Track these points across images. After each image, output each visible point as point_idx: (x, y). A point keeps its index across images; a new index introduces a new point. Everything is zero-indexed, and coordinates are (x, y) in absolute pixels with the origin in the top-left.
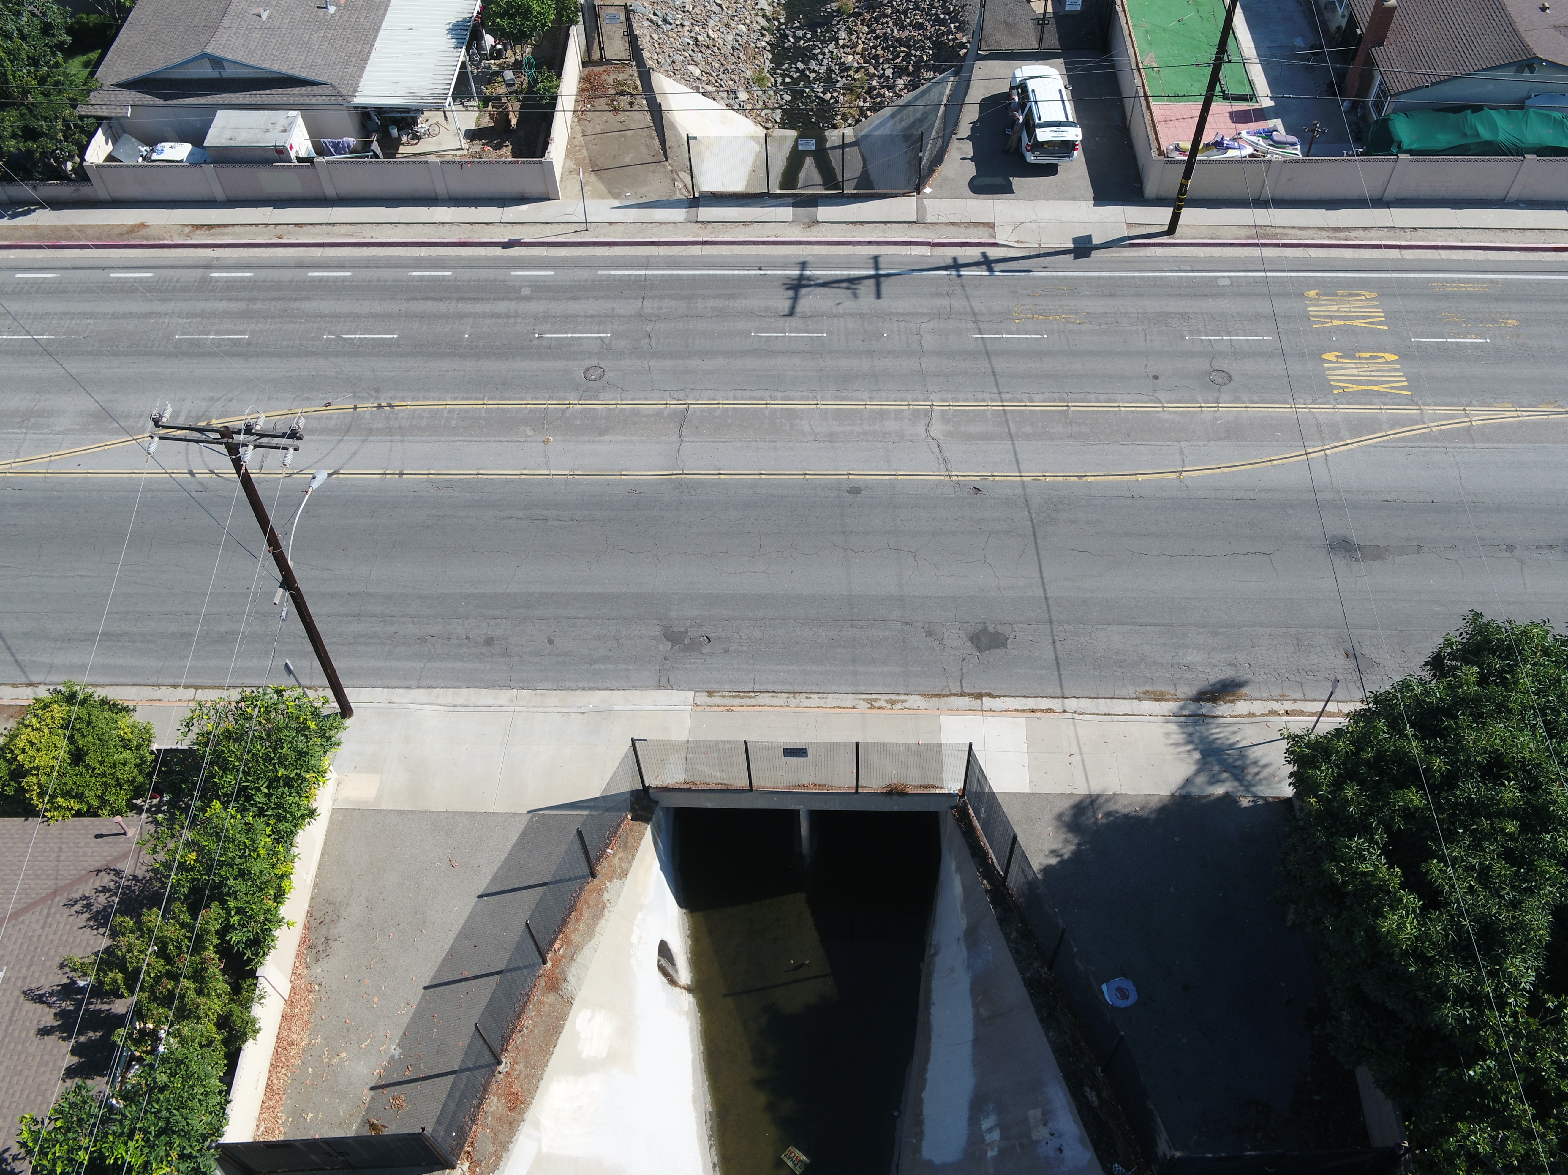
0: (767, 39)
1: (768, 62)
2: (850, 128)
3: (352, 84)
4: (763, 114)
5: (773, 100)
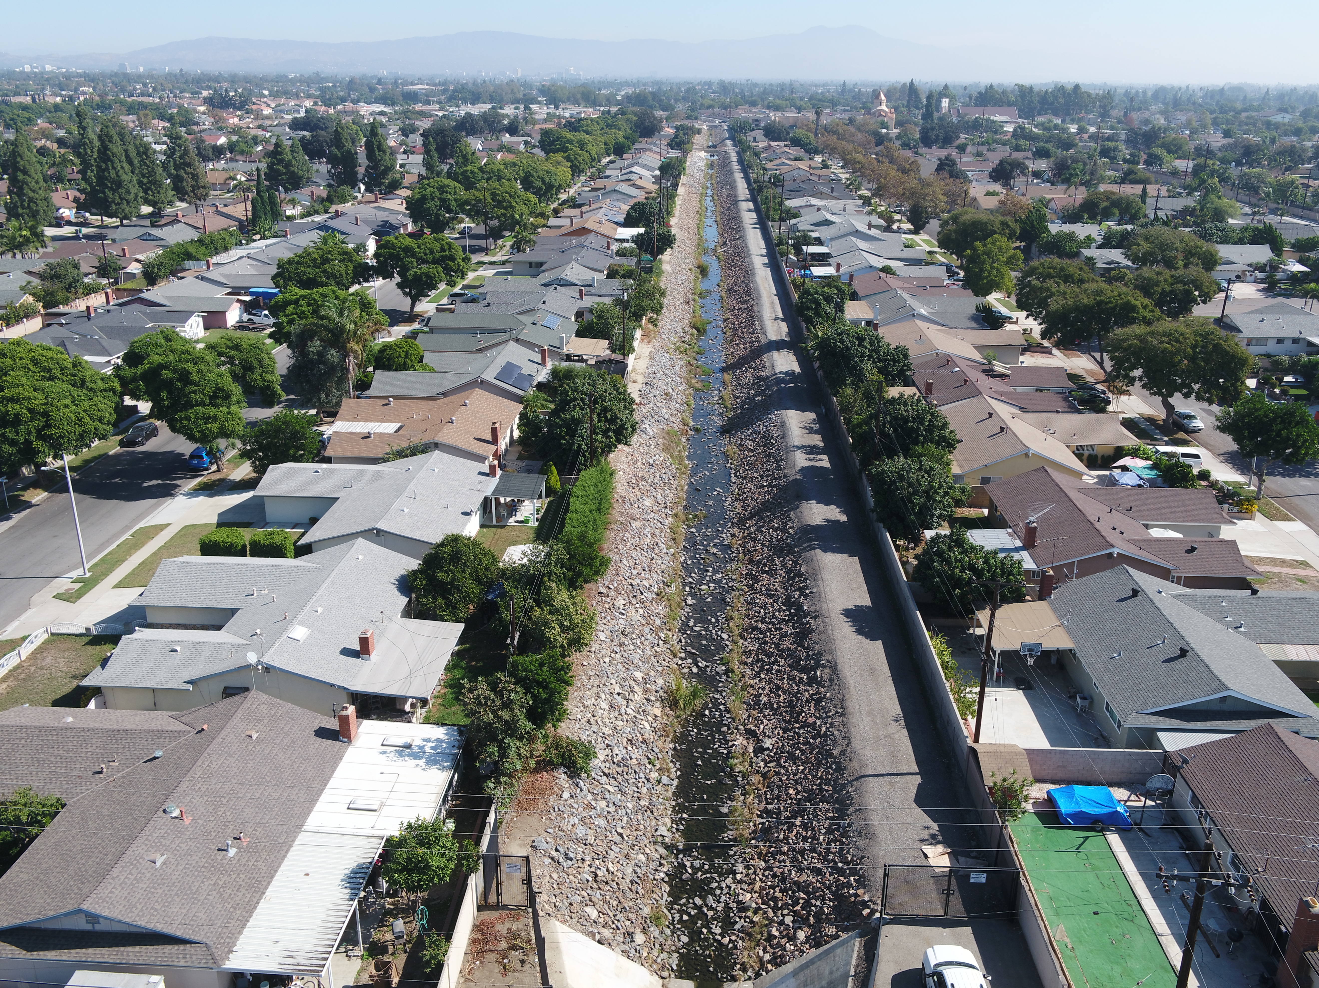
0: (665, 869)
1: (665, 895)
2: (750, 982)
3: (229, 943)
4: (659, 960)
5: (670, 942)
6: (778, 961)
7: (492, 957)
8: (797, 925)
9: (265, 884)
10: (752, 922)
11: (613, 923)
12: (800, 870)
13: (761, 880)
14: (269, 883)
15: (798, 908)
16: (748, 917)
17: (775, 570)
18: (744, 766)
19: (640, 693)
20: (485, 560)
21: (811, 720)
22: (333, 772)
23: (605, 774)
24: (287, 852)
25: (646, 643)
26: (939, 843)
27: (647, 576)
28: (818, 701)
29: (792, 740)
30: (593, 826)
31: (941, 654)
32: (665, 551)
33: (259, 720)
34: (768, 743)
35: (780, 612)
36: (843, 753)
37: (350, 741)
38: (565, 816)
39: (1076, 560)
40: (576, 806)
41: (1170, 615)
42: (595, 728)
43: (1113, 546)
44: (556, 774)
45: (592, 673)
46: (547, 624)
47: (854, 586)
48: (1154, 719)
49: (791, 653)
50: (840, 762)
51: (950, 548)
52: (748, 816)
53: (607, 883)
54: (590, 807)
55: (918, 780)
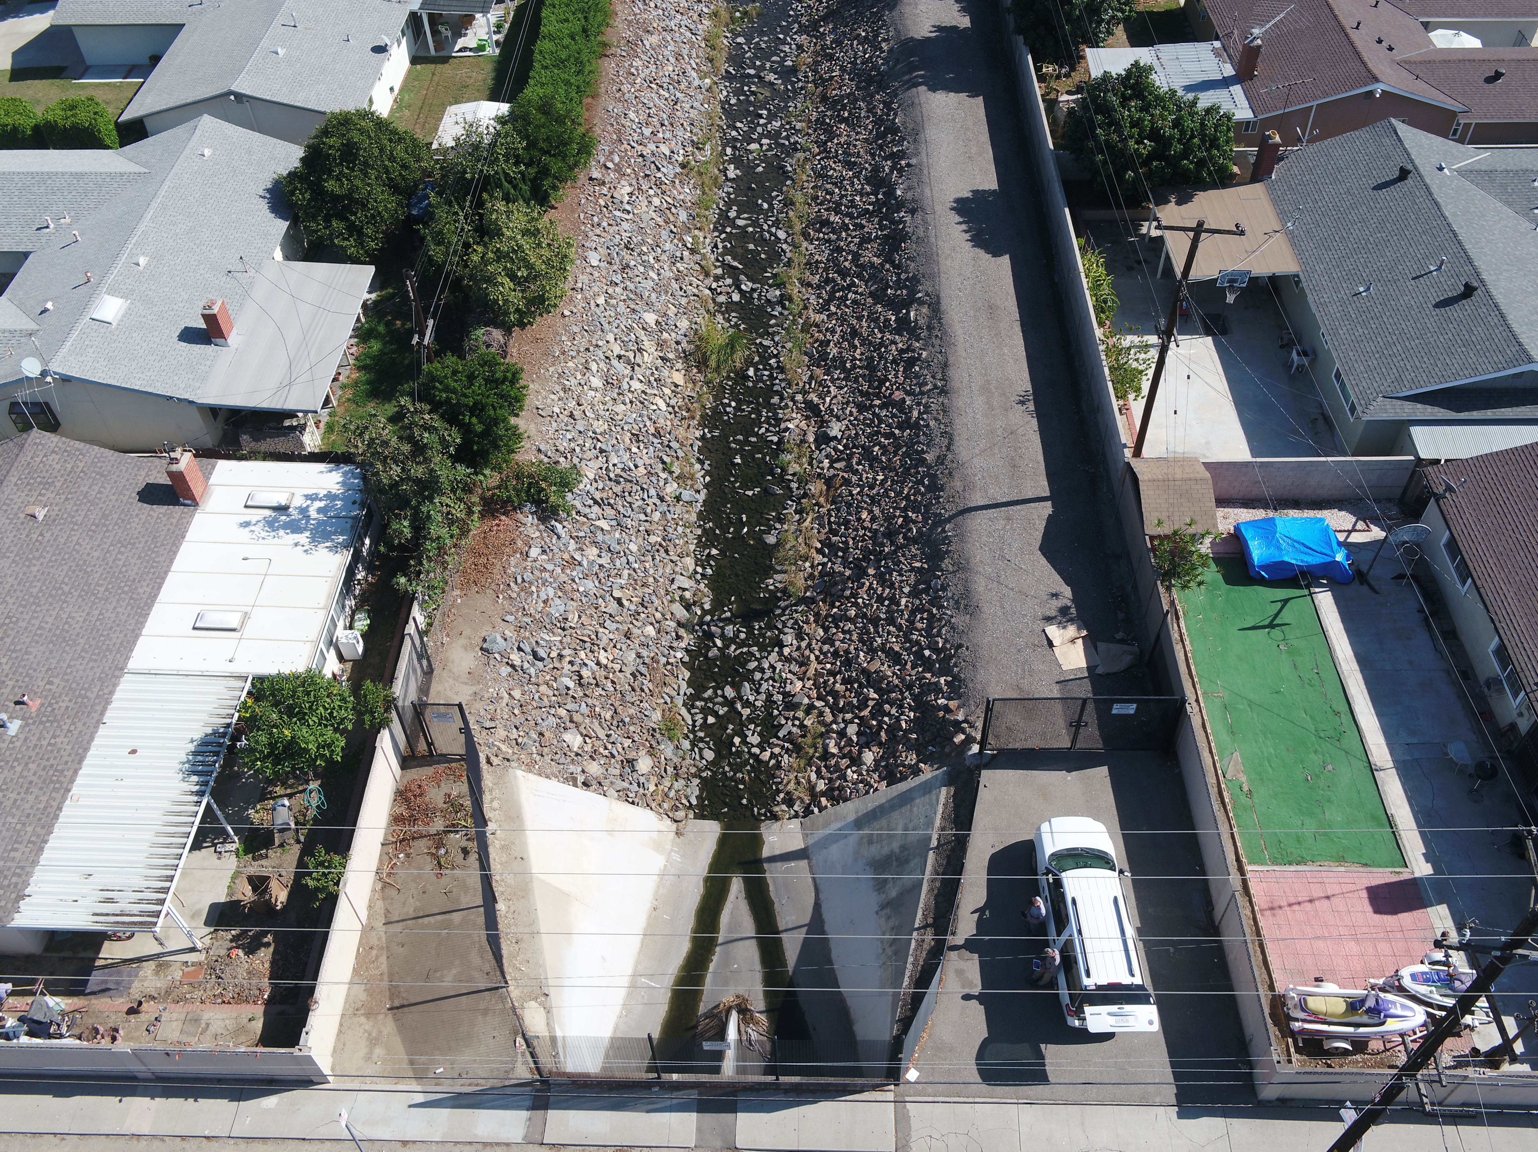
0: (683, 645)
1: (684, 685)
2: (796, 822)
3: (16, 884)
4: (672, 794)
5: (688, 761)
6: (836, 795)
7: (422, 845)
8: (863, 739)
9: (69, 774)
10: (802, 726)
11: (606, 748)
12: (872, 651)
13: (817, 658)
14: (76, 772)
15: (866, 713)
16: (799, 719)
17: (858, 118)
18: (801, 465)
19: (653, 350)
20: (399, 151)
21: (898, 395)
22: (171, 561)
23: (596, 502)
24: (102, 714)
25: (664, 257)
26: (1071, 620)
27: (668, 135)
28: (910, 363)
29: (869, 426)
30: (577, 596)
31: (1096, 286)
32: (697, 83)
33: (46, 485)
34: (835, 429)
35: (862, 196)
36: (941, 460)
37: (195, 504)
38: (534, 589)
39: (1315, 103)
40: (550, 567)
41: (1454, 214)
42: (581, 425)
43: (1376, 80)
44: (520, 516)
45: (576, 329)
46: (490, 280)
47: (974, 150)
48: (1408, 406)
49: (874, 275)
50: (935, 475)
51: (1125, 101)
52: (803, 549)
53: (597, 685)
54: (573, 562)
55: (1046, 509)
